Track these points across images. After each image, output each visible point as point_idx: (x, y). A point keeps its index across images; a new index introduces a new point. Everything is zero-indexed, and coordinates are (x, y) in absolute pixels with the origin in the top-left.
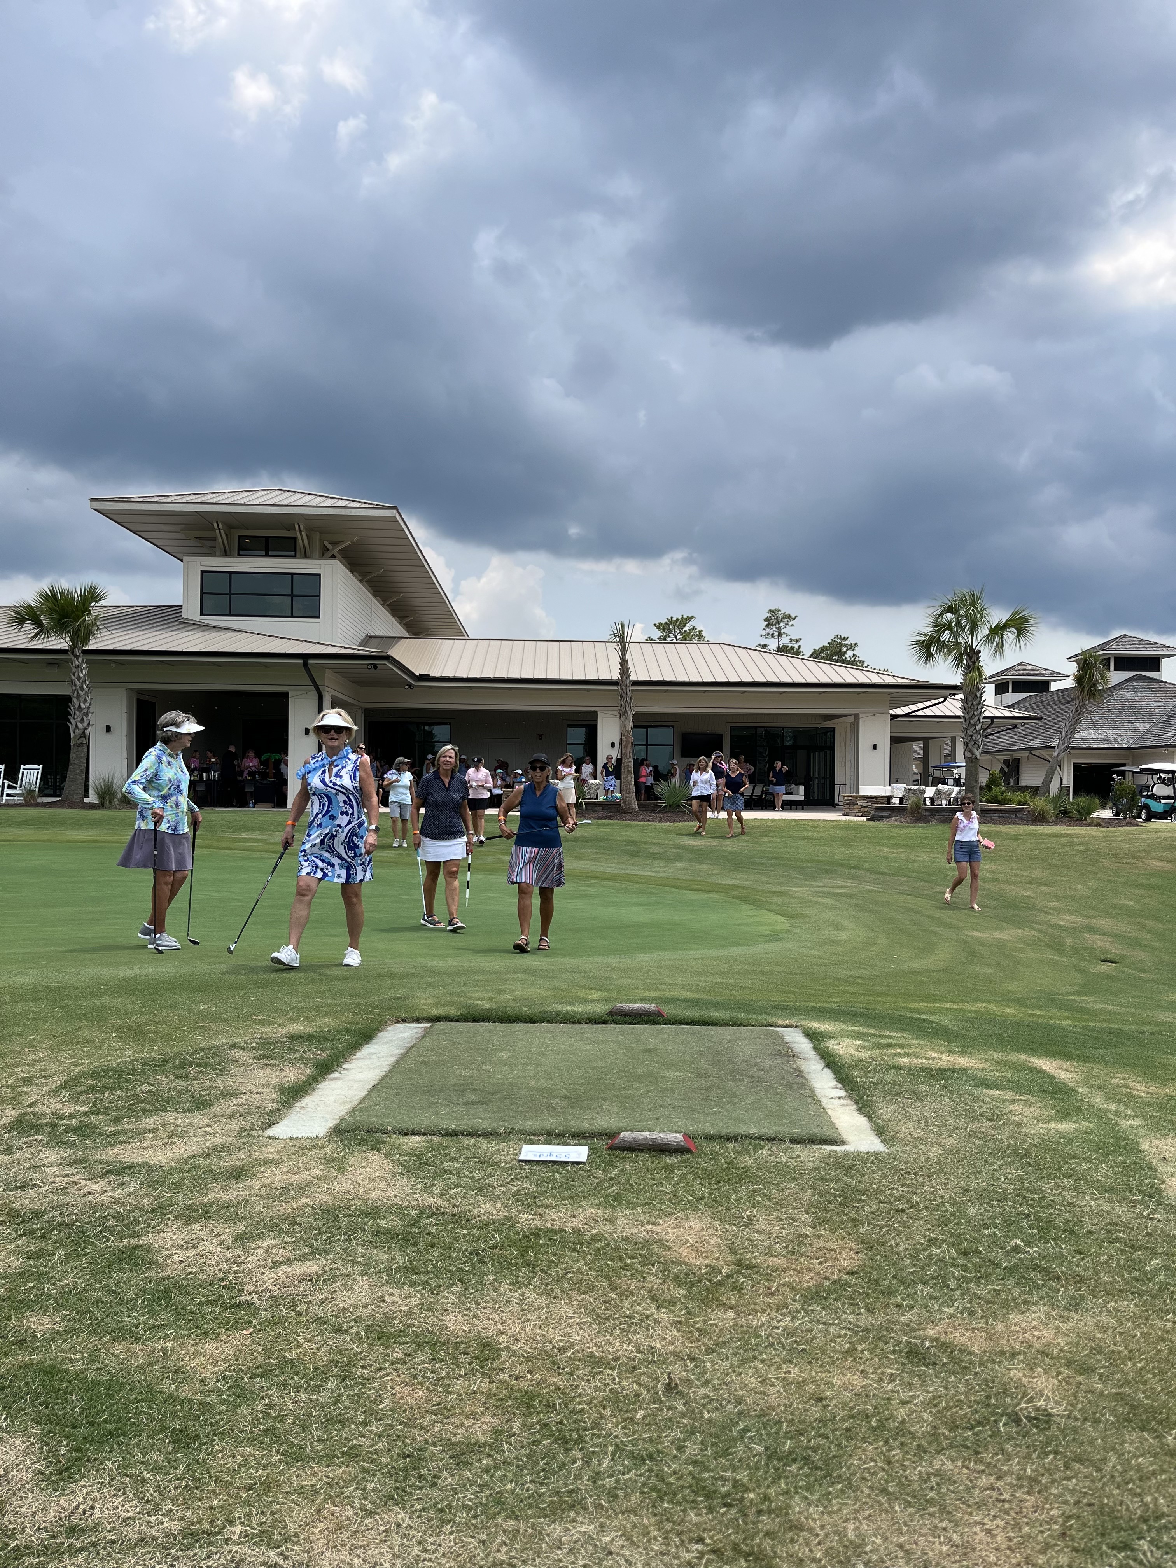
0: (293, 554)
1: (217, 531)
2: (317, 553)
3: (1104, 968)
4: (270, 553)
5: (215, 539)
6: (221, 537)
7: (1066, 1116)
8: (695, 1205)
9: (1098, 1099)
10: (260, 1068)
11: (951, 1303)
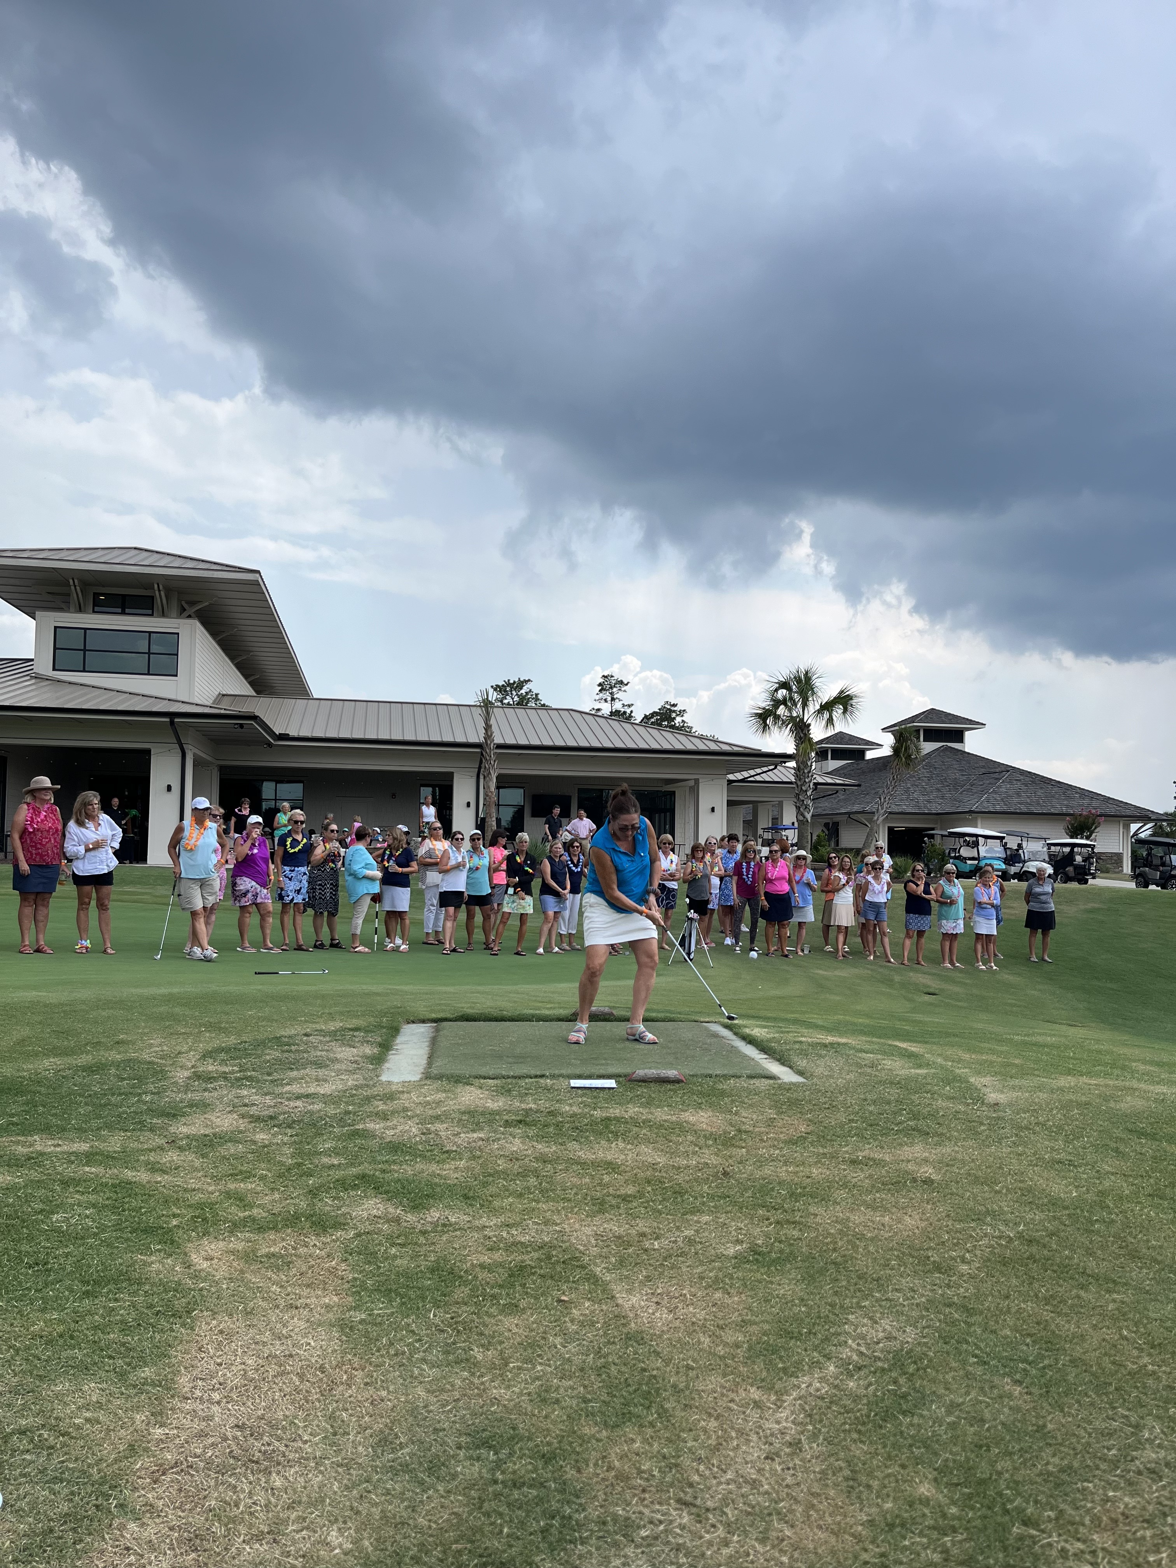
0: (150, 612)
1: (73, 587)
2: (174, 612)
3: (927, 998)
4: (126, 611)
5: (69, 595)
6: (76, 592)
7: (920, 1066)
8: (699, 1106)
9: (939, 1060)
10: (340, 1046)
11: (869, 1143)
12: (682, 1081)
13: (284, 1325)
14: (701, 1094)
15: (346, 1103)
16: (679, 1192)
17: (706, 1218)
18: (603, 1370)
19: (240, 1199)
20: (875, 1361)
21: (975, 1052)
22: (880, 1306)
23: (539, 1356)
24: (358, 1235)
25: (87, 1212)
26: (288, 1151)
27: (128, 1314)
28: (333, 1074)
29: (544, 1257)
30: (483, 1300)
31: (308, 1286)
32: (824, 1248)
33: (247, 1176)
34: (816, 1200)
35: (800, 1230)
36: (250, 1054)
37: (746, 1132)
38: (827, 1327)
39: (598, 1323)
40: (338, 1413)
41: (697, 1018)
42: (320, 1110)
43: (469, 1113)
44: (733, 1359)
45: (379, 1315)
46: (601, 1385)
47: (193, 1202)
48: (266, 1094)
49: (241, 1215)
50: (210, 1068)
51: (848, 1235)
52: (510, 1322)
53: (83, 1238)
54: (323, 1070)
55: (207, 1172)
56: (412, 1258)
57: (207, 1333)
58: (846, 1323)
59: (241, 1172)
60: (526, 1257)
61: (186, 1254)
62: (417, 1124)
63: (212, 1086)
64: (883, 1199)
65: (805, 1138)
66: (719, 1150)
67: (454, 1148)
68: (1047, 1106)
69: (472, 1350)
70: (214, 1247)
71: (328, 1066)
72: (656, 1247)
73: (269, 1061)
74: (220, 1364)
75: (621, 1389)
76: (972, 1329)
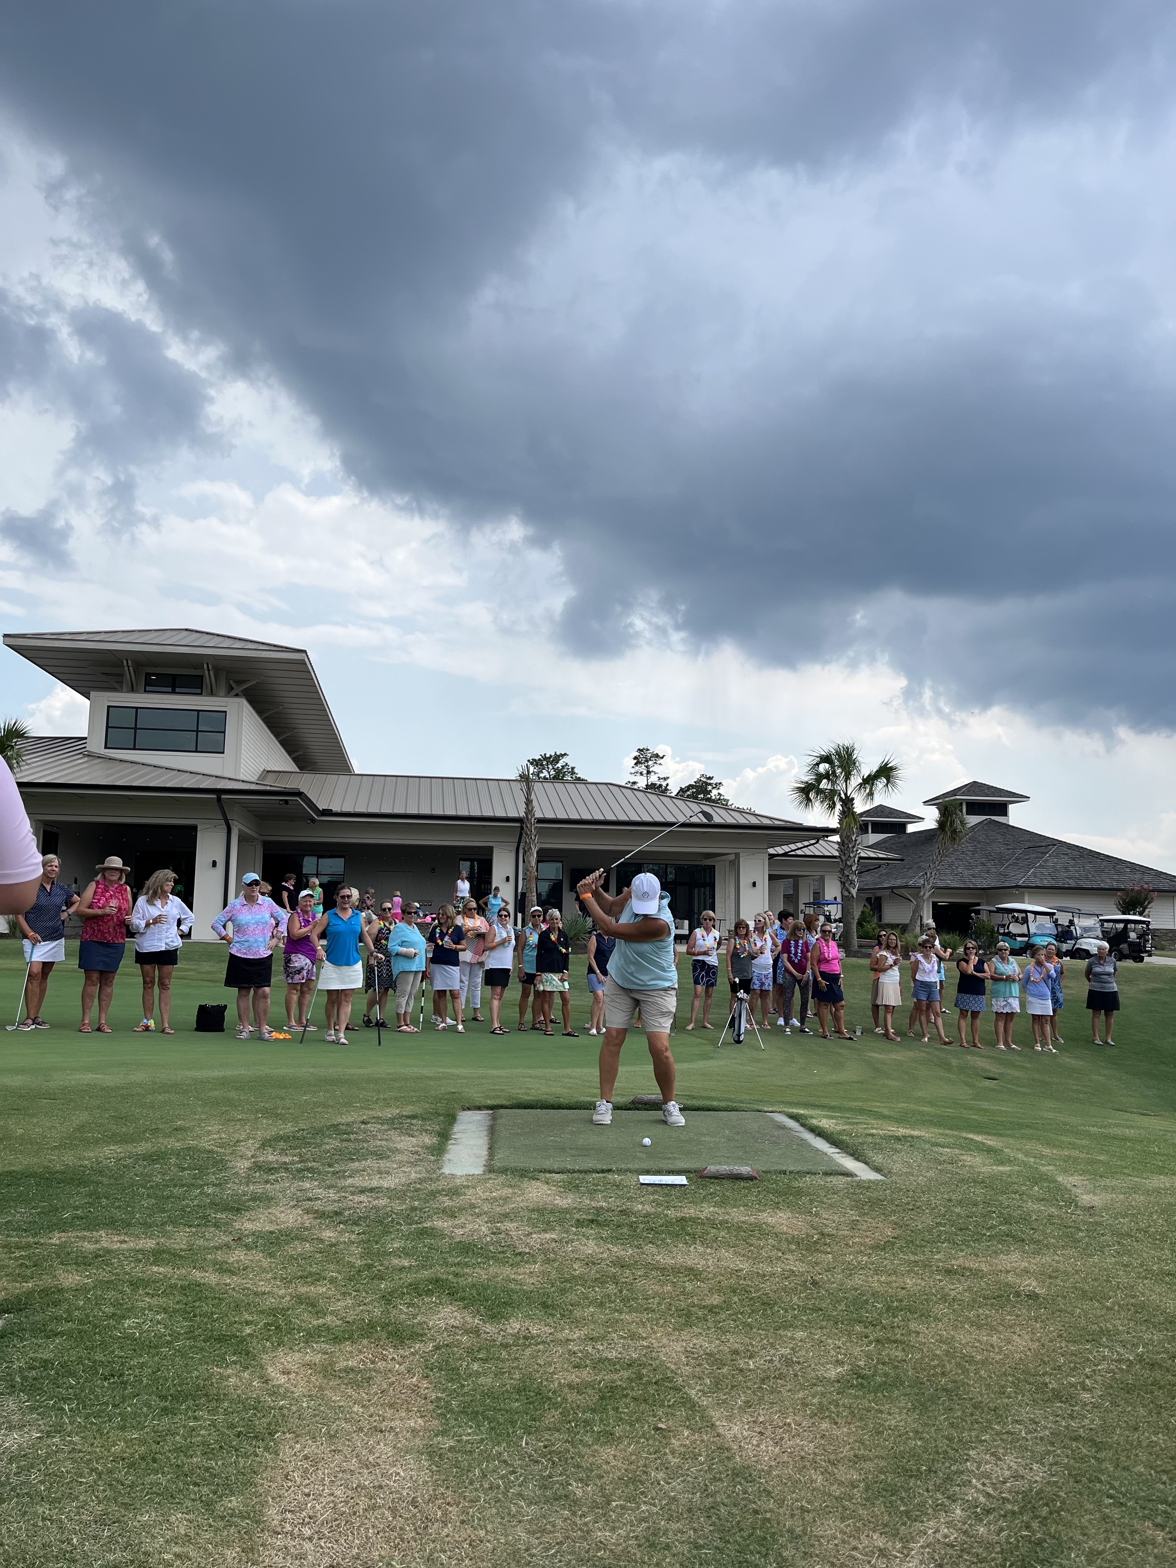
0: (199, 691)
1: (126, 668)
2: (223, 691)
3: (988, 1083)
4: (177, 690)
5: (122, 675)
6: (129, 672)
7: (1002, 1163)
8: (777, 1206)
9: (1020, 1156)
10: (400, 1136)
11: (962, 1251)
12: (756, 1178)
13: (370, 1452)
14: (776, 1192)
15: (411, 1198)
16: (767, 1304)
17: (800, 1334)
18: (712, 1511)
19: (311, 1304)
20: (1004, 1503)
21: (1055, 1146)
22: (1001, 1439)
23: (642, 1493)
24: (437, 1348)
25: (159, 1317)
26: (356, 1250)
27: (209, 1435)
28: (395, 1166)
29: (634, 1376)
30: (576, 1426)
31: (391, 1406)
32: (932, 1372)
33: (318, 1278)
34: (916, 1316)
35: (904, 1350)
36: (309, 1143)
37: (829, 1235)
38: (947, 1464)
39: (701, 1456)
40: (436, 1555)
41: (760, 1108)
42: (386, 1206)
43: (538, 1210)
44: (850, 1501)
45: (468, 1441)
46: (711, 1528)
47: (265, 1307)
48: (329, 1187)
49: (315, 1322)
50: (271, 1158)
51: (956, 1357)
52: (607, 1452)
53: (156, 1347)
54: (385, 1161)
55: (275, 1273)
56: (496, 1375)
57: (292, 1459)
58: (967, 1460)
59: (311, 1274)
60: (616, 1377)
61: (262, 1368)
62: (487, 1222)
63: (274, 1177)
64: (987, 1316)
65: (893, 1244)
66: (803, 1255)
67: (527, 1250)
68: (1146, 1210)
69: (570, 1484)
70: (290, 1359)
71: (389, 1157)
72: (752, 1367)
73: (328, 1151)
74: (308, 1495)
75: (734, 1534)
76: (1103, 1467)
